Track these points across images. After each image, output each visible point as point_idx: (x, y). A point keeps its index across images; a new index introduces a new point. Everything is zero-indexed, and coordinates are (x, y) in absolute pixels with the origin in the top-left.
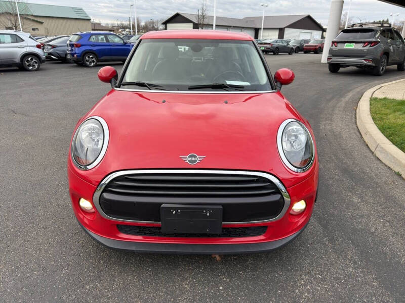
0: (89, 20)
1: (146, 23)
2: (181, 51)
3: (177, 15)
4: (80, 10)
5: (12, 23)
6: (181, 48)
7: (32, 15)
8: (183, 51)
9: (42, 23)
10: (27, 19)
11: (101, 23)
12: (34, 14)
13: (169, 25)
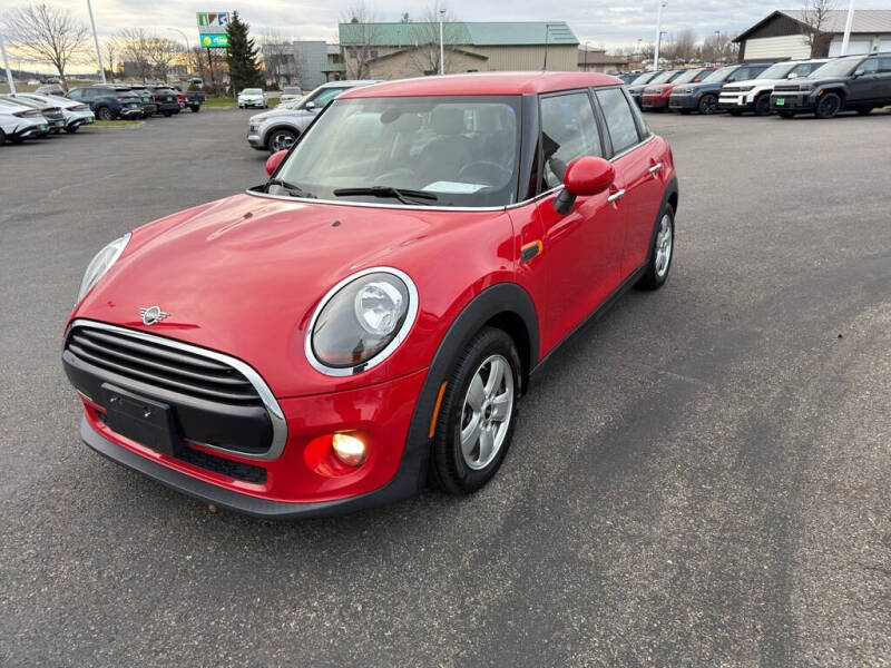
0: (576, 45)
1: (706, 42)
2: (736, 104)
3: (776, 16)
4: (561, 27)
5: (432, 64)
6: (737, 97)
7: (472, 46)
8: (740, 103)
9: (485, 59)
10: (461, 52)
11: (605, 48)
12: (475, 43)
13: (750, 43)
